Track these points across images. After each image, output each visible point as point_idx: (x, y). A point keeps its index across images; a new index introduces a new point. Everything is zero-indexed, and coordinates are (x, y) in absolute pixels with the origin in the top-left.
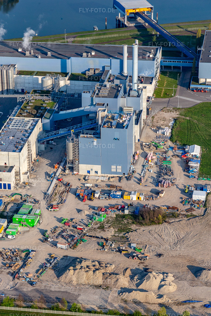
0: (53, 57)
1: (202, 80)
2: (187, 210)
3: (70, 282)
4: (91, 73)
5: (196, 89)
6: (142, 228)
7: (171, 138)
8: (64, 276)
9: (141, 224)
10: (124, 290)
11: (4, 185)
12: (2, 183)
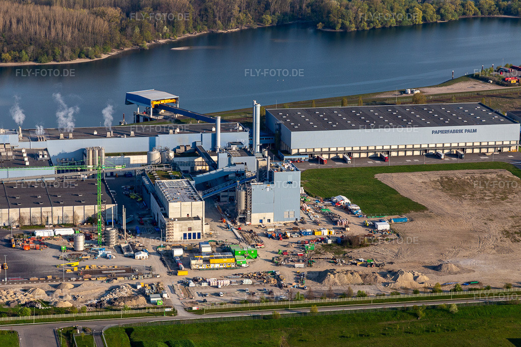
1: (294, 151)
3: (335, 284)
4: (182, 150)
5: (293, 159)
6: (355, 251)
7: (309, 195)
8: (326, 280)
9: (351, 248)
10: (385, 284)
11: (194, 234)
12: (192, 232)
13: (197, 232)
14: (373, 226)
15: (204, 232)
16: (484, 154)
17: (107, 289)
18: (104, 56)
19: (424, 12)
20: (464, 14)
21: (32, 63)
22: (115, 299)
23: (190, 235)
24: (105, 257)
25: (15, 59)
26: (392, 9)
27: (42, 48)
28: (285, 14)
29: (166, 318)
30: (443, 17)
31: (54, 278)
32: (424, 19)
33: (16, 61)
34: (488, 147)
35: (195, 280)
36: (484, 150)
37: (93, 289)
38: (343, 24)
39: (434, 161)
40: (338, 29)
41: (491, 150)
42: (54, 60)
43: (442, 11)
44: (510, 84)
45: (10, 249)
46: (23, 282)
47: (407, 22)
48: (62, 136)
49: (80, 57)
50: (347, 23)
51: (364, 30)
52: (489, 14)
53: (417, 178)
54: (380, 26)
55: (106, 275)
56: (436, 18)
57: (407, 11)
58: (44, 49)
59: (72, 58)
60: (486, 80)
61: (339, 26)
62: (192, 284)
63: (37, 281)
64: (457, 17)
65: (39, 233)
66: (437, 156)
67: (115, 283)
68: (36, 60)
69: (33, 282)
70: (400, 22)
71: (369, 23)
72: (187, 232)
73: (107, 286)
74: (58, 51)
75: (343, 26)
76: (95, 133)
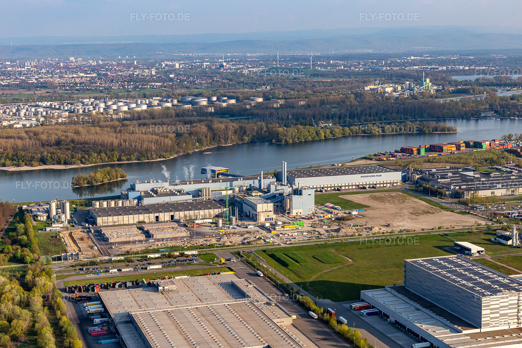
2: (356, 217)
3: (345, 233)
6: (347, 222)
8: (340, 232)
9: (344, 221)
12: (269, 218)
13: (271, 217)
14: (350, 213)
16: (386, 187)
19: (325, 133)
20: (344, 134)
21: (137, 161)
22: (250, 242)
24: (234, 228)
26: (309, 132)
28: (254, 136)
29: (277, 247)
30: (334, 135)
31: (216, 236)
32: (325, 136)
33: (128, 161)
34: (387, 183)
35: (282, 234)
36: (385, 185)
37: (237, 239)
38: (286, 139)
39: (363, 190)
40: (284, 142)
41: (388, 185)
42: (148, 159)
43: (334, 132)
44: (383, 160)
46: (203, 238)
47: (317, 138)
49: (160, 158)
50: (288, 139)
51: (296, 143)
52: (356, 134)
53: (358, 196)
54: (304, 140)
55: (239, 234)
56: (330, 136)
57: (316, 132)
58: (142, 154)
59: (156, 158)
60: (371, 159)
61: (284, 140)
63: (209, 237)
64: (340, 136)
65: (197, 222)
66: (364, 188)
67: (245, 236)
69: (207, 238)
70: (313, 138)
71: (298, 139)
72: (267, 218)
73: (243, 238)
74: (149, 155)
75: (286, 141)
76: (203, 181)
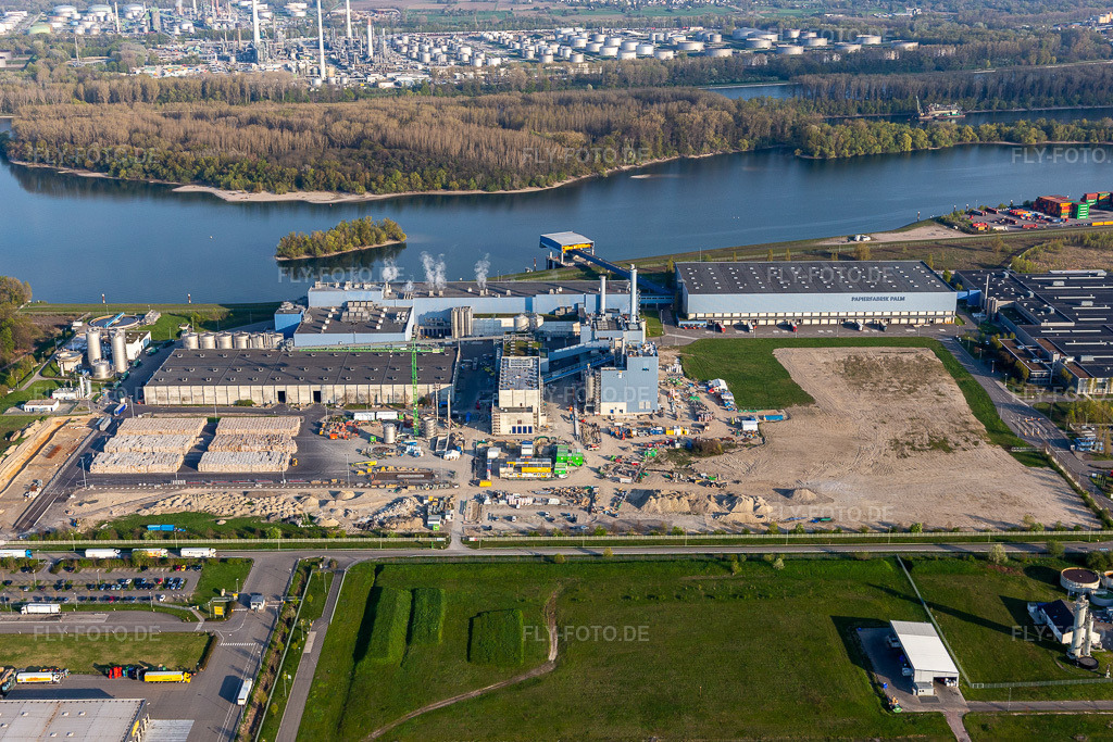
0: (513, 295)
1: (691, 316)
2: (744, 440)
3: (655, 511)
4: (562, 312)
5: (687, 325)
6: (703, 460)
7: (685, 375)
8: (646, 505)
9: (700, 456)
10: (716, 515)
11: (525, 428)
12: (522, 426)
13: (527, 426)
14: (739, 426)
15: (540, 424)
16: (912, 326)
17: (389, 502)
18: (557, 185)
19: (914, 138)
20: (960, 140)
21: (480, 192)
22: (389, 518)
23: (519, 428)
25: (463, 187)
26: (878, 135)
27: (492, 176)
28: (764, 139)
29: (433, 552)
30: (935, 144)
32: (913, 145)
33: (463, 190)
34: (917, 317)
35: (494, 495)
36: (913, 321)
37: (374, 500)
38: (821, 151)
39: (850, 334)
40: (816, 156)
41: (921, 321)
42: (503, 189)
43: (935, 137)
44: (977, 232)
45: (316, 436)
46: (302, 486)
47: (895, 150)
48: (431, 293)
49: (530, 185)
50: (827, 150)
51: (844, 158)
52: (989, 140)
53: (820, 356)
54: (863, 153)
55: (399, 481)
56: (927, 145)
57: (896, 137)
58: (494, 175)
59: (521, 187)
60: (950, 225)
61: (818, 153)
62: (488, 501)
63: (319, 486)
64: (951, 144)
65: (358, 416)
66: (855, 327)
67: (403, 493)
68: (484, 189)
69: (313, 486)
70: (887, 149)
71: (851, 149)
72: (517, 426)
73: (391, 498)
74: (507, 179)
75: (822, 153)
76: (470, 290)
